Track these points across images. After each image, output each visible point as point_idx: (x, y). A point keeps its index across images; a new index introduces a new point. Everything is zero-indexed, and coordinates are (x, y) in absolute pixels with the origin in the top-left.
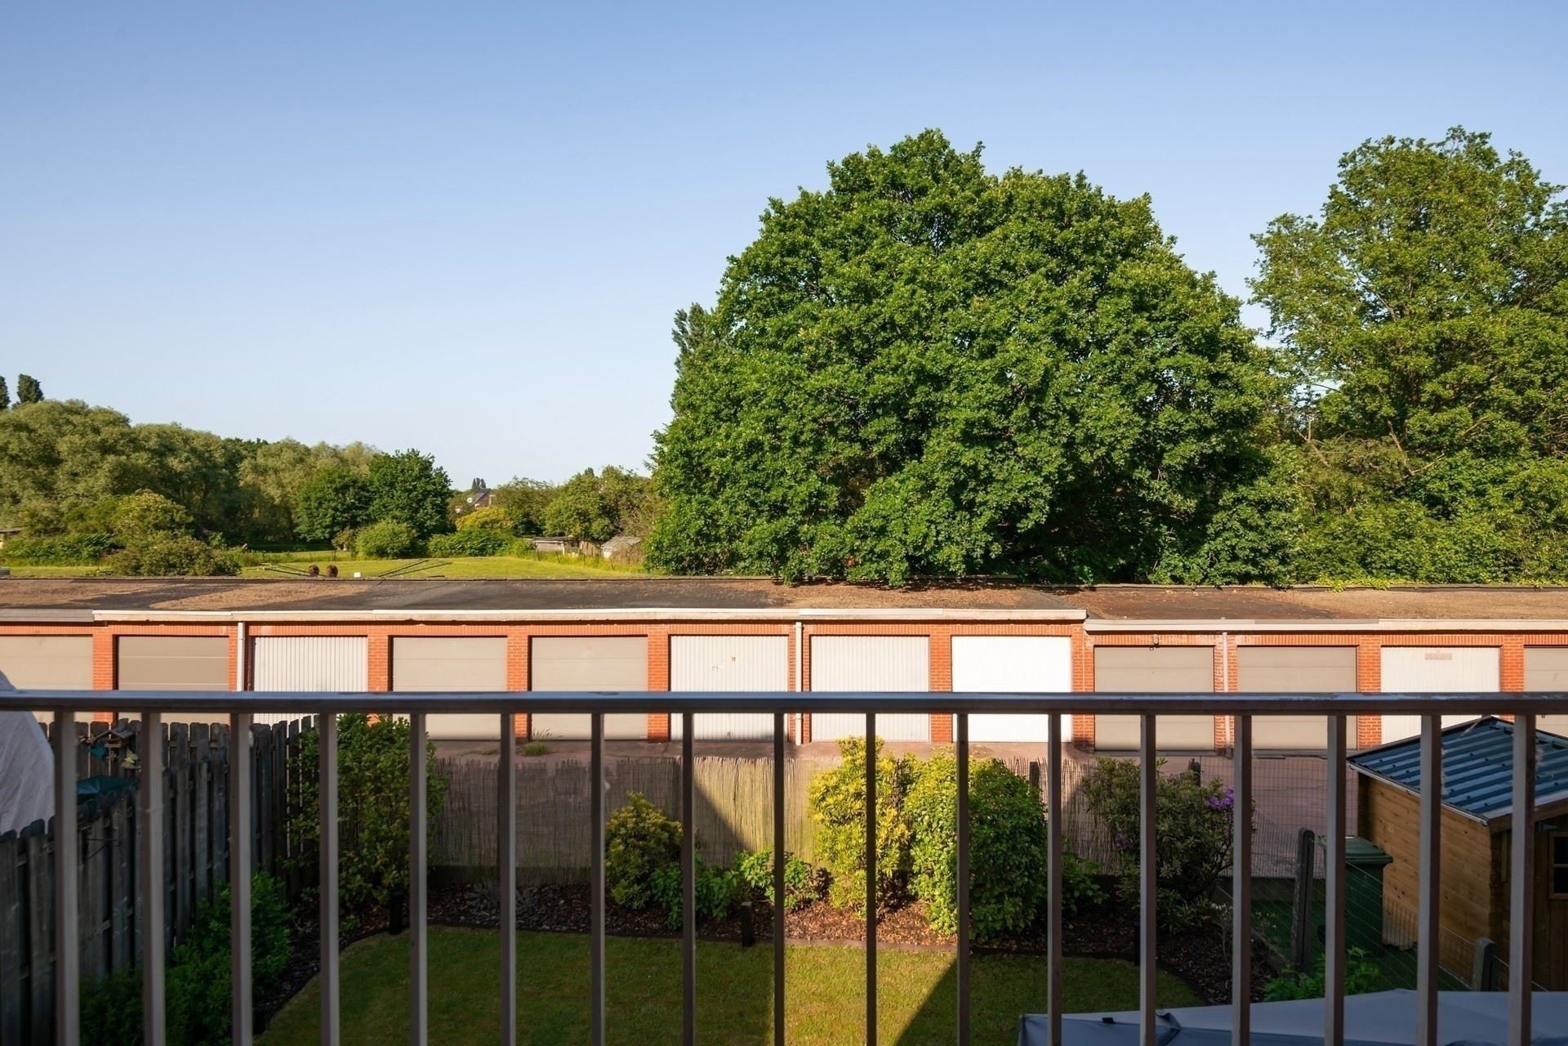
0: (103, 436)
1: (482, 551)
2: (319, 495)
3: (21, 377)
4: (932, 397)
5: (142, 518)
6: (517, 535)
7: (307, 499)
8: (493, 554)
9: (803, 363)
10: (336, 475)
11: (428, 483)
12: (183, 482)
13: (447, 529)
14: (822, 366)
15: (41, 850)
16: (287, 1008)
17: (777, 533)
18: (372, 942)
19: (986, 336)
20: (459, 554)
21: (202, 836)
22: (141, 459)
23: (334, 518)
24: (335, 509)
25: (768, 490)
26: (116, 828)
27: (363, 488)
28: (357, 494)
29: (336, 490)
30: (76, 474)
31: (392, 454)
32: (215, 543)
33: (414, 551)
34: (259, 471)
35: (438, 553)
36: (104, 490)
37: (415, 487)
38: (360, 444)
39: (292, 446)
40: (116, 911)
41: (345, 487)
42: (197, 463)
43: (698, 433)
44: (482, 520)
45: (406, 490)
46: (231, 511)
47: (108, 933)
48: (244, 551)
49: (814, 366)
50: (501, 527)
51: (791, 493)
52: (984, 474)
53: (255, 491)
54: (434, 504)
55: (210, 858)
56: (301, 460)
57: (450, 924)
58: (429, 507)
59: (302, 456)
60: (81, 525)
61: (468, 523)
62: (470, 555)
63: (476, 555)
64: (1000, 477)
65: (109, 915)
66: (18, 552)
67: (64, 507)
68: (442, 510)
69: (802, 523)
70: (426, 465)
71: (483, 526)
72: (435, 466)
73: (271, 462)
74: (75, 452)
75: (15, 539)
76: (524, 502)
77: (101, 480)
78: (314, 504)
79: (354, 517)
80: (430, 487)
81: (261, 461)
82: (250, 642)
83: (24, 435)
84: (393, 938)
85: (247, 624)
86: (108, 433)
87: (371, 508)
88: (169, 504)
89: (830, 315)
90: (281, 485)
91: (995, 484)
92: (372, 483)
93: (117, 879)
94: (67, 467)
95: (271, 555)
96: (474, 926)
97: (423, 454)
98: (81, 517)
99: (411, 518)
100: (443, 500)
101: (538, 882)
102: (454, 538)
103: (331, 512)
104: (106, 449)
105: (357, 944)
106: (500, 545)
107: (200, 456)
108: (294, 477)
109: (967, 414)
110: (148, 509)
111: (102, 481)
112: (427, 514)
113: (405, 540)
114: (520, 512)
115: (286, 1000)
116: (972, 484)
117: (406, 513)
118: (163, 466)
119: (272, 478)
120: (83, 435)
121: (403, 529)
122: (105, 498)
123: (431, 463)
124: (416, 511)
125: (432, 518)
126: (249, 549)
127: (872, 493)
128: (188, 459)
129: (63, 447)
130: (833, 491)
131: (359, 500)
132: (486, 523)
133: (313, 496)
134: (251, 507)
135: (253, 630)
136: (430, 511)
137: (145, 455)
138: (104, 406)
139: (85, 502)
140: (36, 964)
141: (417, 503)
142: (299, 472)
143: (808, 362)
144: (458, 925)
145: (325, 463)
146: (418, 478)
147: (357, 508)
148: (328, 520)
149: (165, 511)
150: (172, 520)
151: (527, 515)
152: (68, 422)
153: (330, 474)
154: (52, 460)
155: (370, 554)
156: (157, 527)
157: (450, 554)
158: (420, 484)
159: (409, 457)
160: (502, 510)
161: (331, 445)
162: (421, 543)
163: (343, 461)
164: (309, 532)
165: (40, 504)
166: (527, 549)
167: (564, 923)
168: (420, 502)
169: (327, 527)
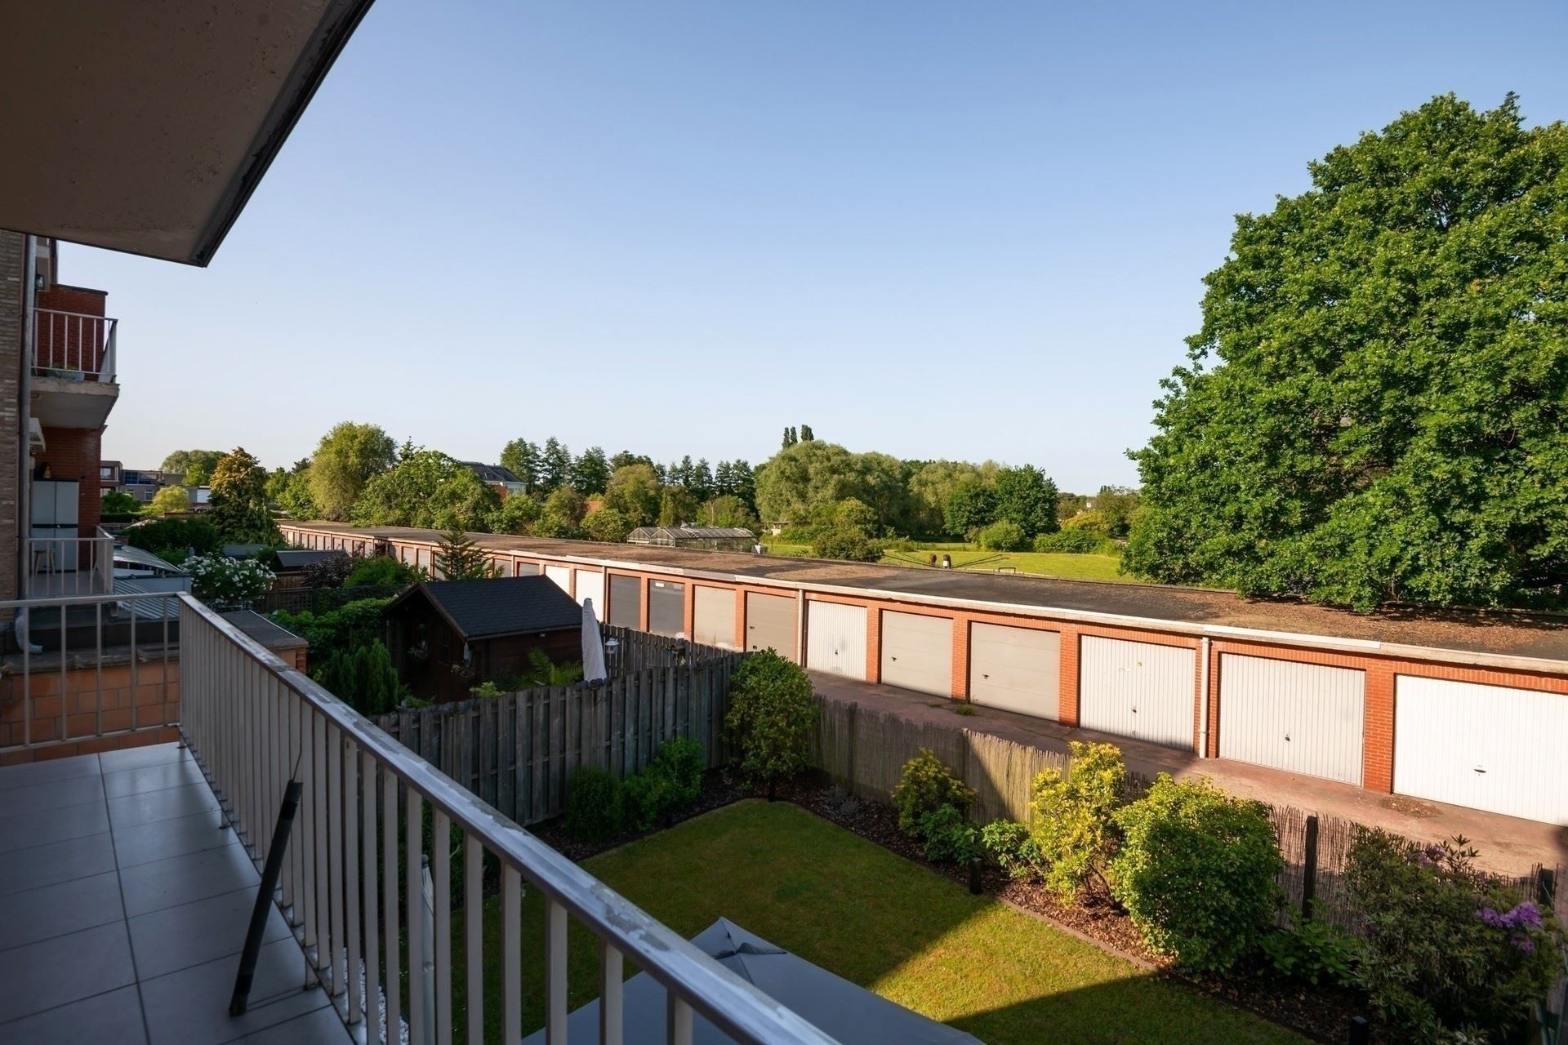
0: (832, 463)
1: (1078, 549)
2: (960, 501)
3: (803, 426)
4: (1407, 401)
5: (848, 516)
6: (1111, 537)
7: (951, 504)
8: (1088, 551)
9: (1262, 375)
10: (971, 486)
11: (1039, 491)
12: (875, 492)
13: (1052, 528)
14: (1283, 377)
15: (572, 695)
16: (689, 821)
17: (1231, 547)
18: (755, 801)
19: (1480, 323)
20: (1059, 551)
21: (669, 709)
22: (851, 477)
23: (969, 518)
24: (970, 512)
25: (1224, 504)
26: (614, 692)
27: (990, 496)
28: (985, 500)
29: (971, 497)
30: (817, 488)
31: (1013, 469)
32: (890, 534)
33: (1022, 546)
34: (923, 484)
35: (1042, 548)
36: (832, 498)
37: (1029, 495)
38: (991, 461)
39: (944, 464)
40: (614, 738)
41: (977, 495)
42: (885, 478)
43: (1171, 449)
44: (1082, 523)
45: (1022, 497)
46: (905, 512)
47: (609, 748)
48: (907, 541)
49: (1275, 376)
50: (1098, 529)
51: (1245, 507)
52: (1472, 489)
53: (919, 498)
54: (1043, 509)
55: (675, 724)
56: (950, 476)
57: (804, 807)
58: (1040, 511)
59: (951, 470)
60: (818, 519)
61: (1071, 524)
62: (1068, 551)
63: (1073, 552)
64: (1496, 492)
65: (609, 739)
66: (787, 536)
67: (811, 508)
68: (1051, 514)
69: (1260, 536)
70: (1038, 478)
71: (1082, 528)
72: (1046, 478)
73: (931, 477)
74: (817, 474)
75: (786, 527)
76: (1119, 507)
77: (829, 491)
78: (956, 508)
79: (983, 518)
80: (1040, 495)
81: (924, 476)
82: (806, 603)
83: (793, 463)
84: (768, 803)
85: (805, 591)
86: (836, 460)
87: (996, 512)
88: (864, 507)
89: (1282, 324)
90: (936, 494)
91: (1491, 502)
92: (996, 492)
93: (614, 720)
94: (812, 483)
95: (923, 544)
96: (816, 813)
97: (1037, 468)
98: (819, 515)
99: (1025, 520)
100: (1051, 506)
101: (872, 798)
102: (1055, 537)
103: (967, 513)
104: (834, 471)
105: (748, 800)
106: (1094, 545)
107: (887, 474)
108: (945, 488)
109: (1444, 419)
110: (852, 510)
111: (831, 492)
112: (1038, 516)
113: (1015, 537)
114: (1115, 517)
115: (691, 817)
116: (1456, 501)
117: (1020, 516)
118: (864, 481)
119: (930, 488)
120: (822, 463)
121: (1014, 529)
122: (831, 502)
123: (1042, 476)
124: (1030, 514)
125: (1041, 520)
126: (911, 539)
127: (1337, 509)
128: (878, 476)
129: (811, 471)
130: (1295, 505)
131: (987, 505)
132: (1085, 525)
133: (955, 501)
134: (918, 510)
135: (808, 596)
136: (1041, 514)
137: (854, 474)
138: (835, 443)
139: (821, 505)
140: (567, 752)
141: (1030, 508)
142: (948, 484)
143: (1268, 374)
144: (807, 809)
145: (965, 477)
146: (1031, 488)
147: (985, 511)
148: (964, 520)
149: (862, 512)
150: (865, 518)
151: (1122, 519)
152: (815, 455)
153: (967, 485)
154: (805, 479)
155: (989, 547)
156: (857, 522)
157: (1052, 550)
158: (1033, 493)
159: (1025, 470)
160: (1100, 515)
161: (971, 463)
162: (1028, 540)
163: (979, 475)
164: (953, 528)
165: (798, 506)
166: (1116, 549)
167: (866, 830)
168: (1032, 507)
169: (964, 525)
